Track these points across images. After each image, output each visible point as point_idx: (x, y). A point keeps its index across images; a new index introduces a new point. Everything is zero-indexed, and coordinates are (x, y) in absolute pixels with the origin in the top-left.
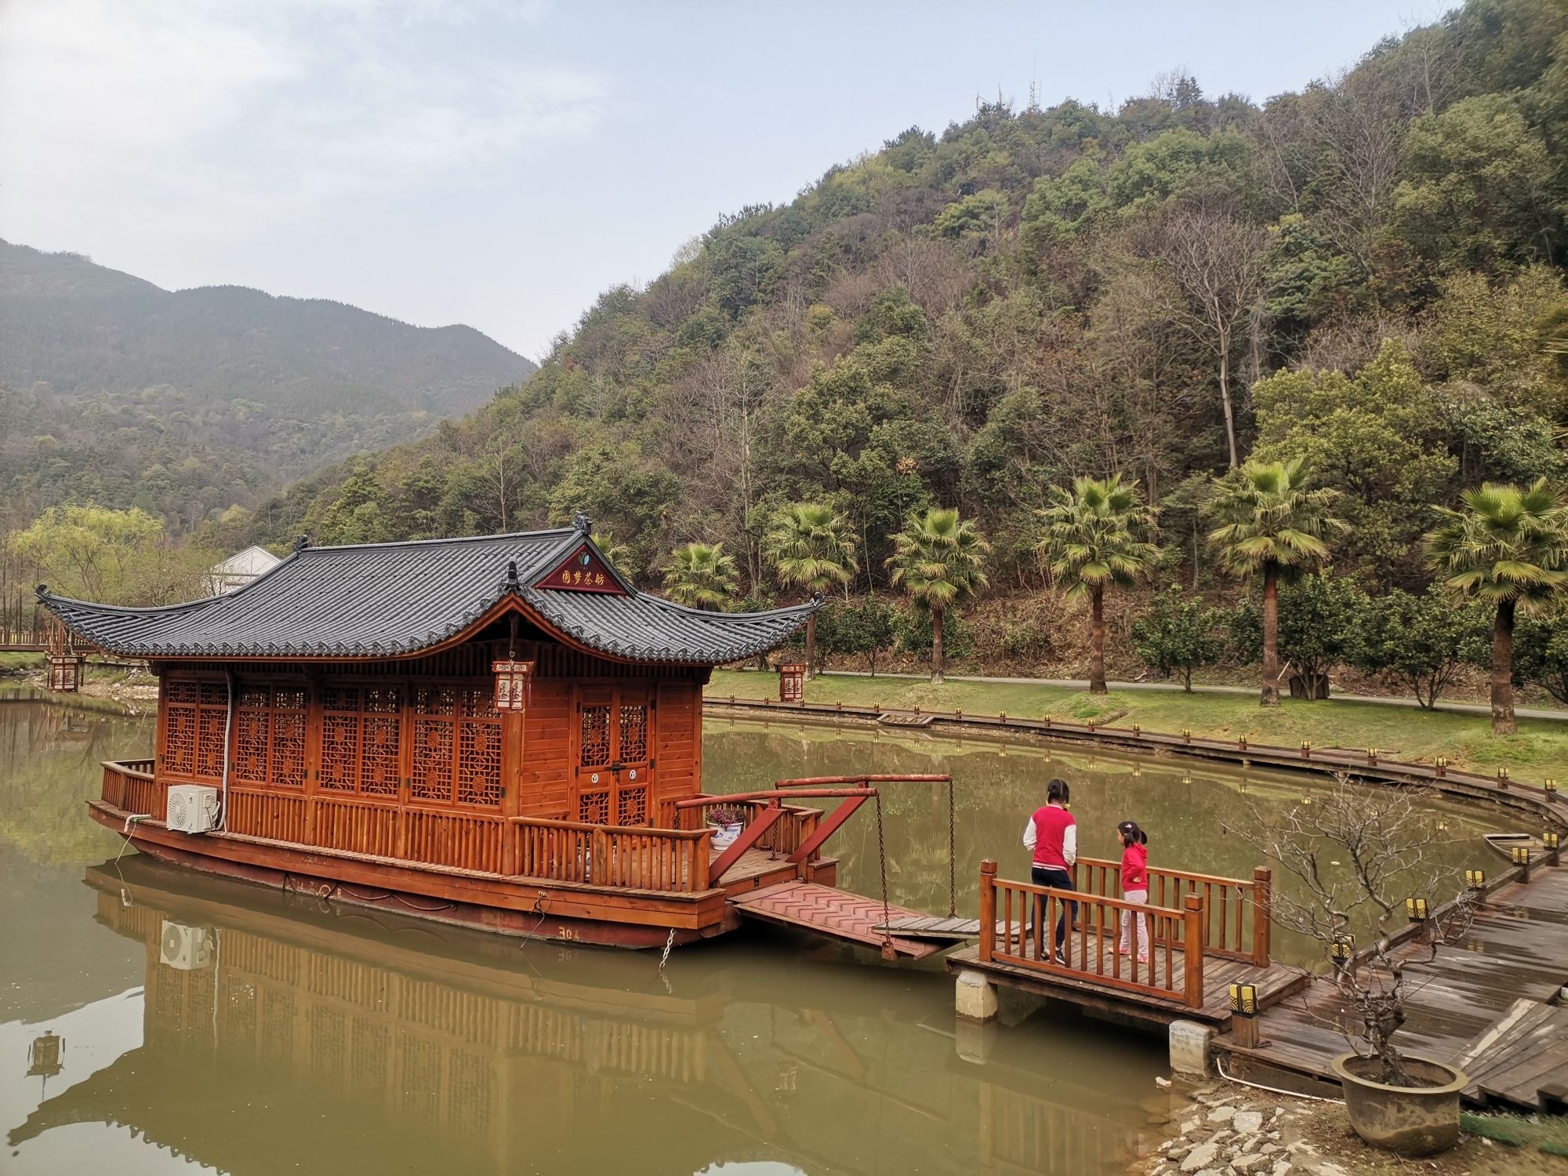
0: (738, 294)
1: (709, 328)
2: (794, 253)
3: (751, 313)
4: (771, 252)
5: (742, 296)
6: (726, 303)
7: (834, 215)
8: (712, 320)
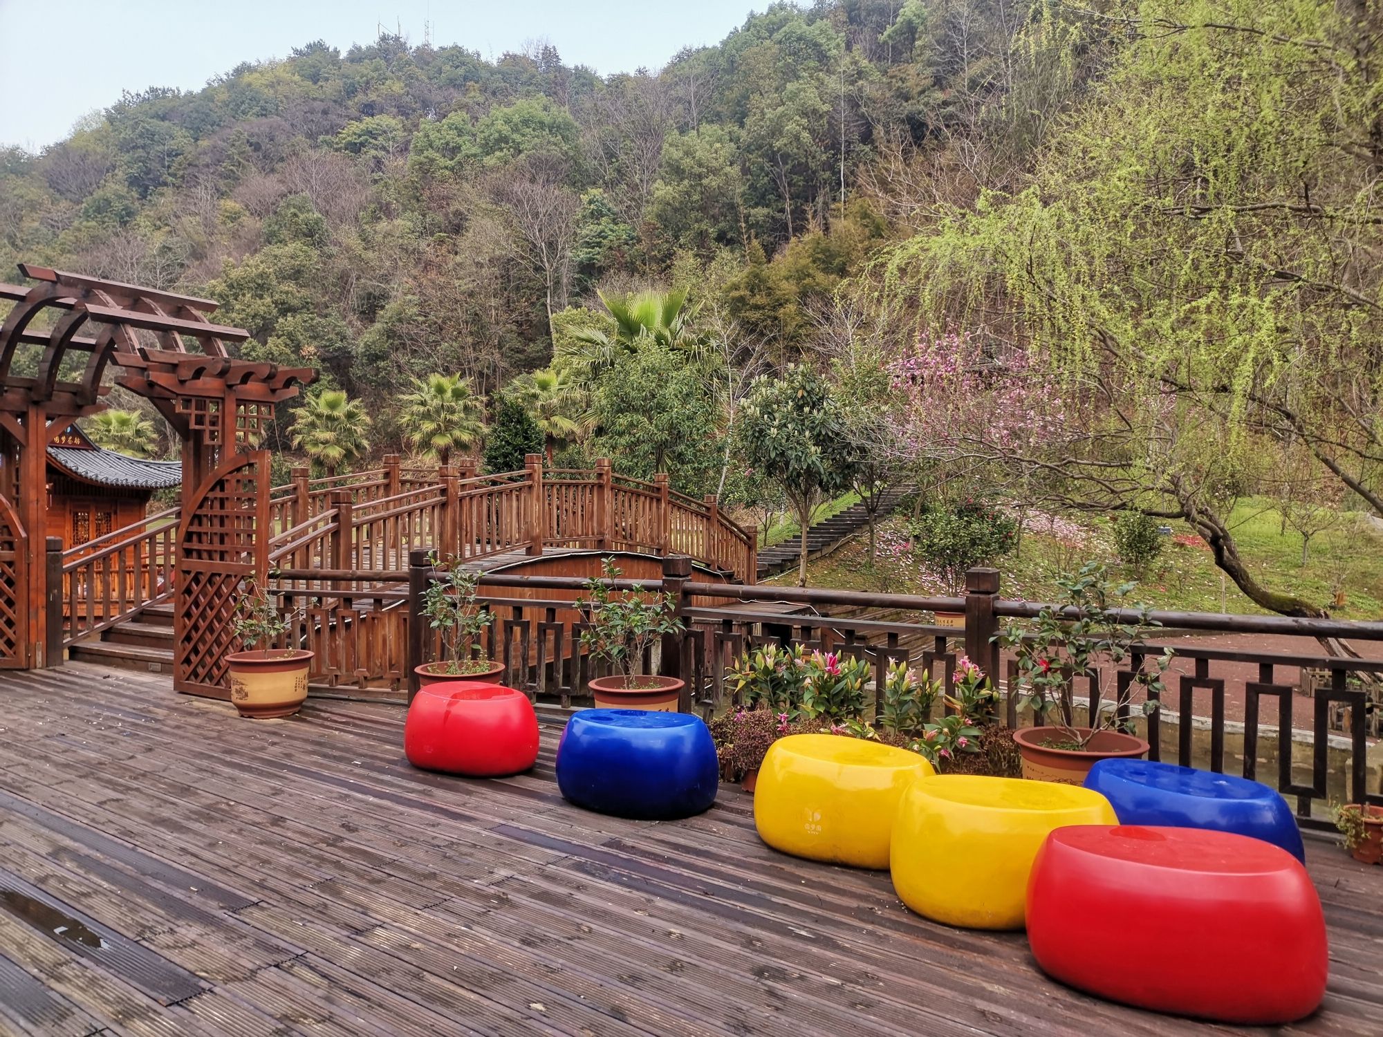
0: (147, 174)
1: (118, 206)
2: (204, 143)
3: (162, 195)
4: (180, 138)
5: (151, 176)
6: (133, 181)
7: (244, 113)
8: (121, 197)
